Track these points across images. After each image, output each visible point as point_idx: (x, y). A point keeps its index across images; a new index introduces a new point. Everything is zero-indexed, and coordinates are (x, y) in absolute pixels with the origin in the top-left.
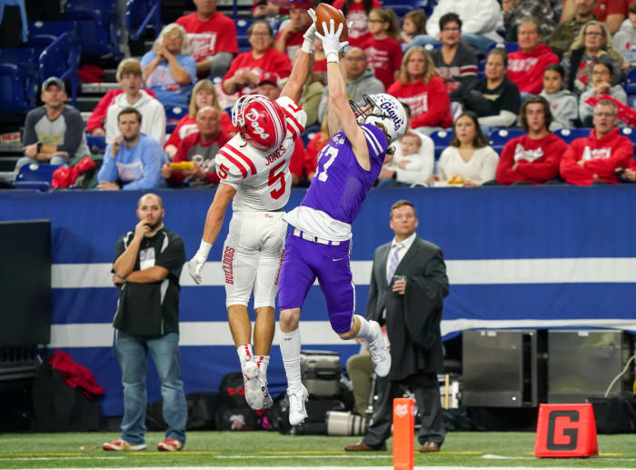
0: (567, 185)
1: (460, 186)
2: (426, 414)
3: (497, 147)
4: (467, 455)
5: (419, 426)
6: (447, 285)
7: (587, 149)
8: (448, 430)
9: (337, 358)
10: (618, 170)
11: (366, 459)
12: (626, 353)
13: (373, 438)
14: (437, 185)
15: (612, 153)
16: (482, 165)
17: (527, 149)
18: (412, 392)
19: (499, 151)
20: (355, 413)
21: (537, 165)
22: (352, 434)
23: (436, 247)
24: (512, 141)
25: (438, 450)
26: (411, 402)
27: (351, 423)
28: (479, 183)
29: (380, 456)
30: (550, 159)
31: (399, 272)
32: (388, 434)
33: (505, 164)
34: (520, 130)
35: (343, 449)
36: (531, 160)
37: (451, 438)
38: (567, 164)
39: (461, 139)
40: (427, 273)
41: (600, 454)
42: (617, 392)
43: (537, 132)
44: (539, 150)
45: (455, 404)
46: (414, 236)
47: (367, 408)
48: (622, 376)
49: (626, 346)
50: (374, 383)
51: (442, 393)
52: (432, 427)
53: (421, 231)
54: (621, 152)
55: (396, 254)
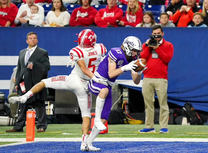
0: (97, 27)
1: (55, 26)
2: (40, 117)
3: (70, 11)
4: (56, 133)
5: (37, 122)
6: (50, 66)
7: (105, 13)
8: (48, 123)
9: (3, 95)
10: (117, 21)
11: (15, 135)
12: (120, 93)
13: (18, 127)
14: (45, 26)
15: (115, 14)
16: (64, 18)
17: (81, 12)
18: (34, 108)
19: (70, 13)
20: (10, 117)
21: (85, 19)
22: (9, 125)
23: (45, 51)
24: (76, 9)
25: (44, 131)
26: (34, 112)
27: (9, 121)
28: (63, 26)
29: (20, 134)
30: (91, 16)
31: (30, 60)
32: (24, 125)
33: (73, 18)
34: (79, 5)
35: (5, 131)
36: (83, 17)
37: (50, 127)
38: (98, 18)
39: (56, 8)
40: (42, 60)
41: (109, 132)
42: (116, 108)
43: (86, 6)
44: (86, 13)
45: (51, 113)
46: (36, 46)
47: (16, 115)
48: (118, 102)
49: (120, 90)
50: (18, 105)
51: (46, 109)
52: (42, 122)
53: (39, 44)
54: (118, 14)
55: (29, 53)
